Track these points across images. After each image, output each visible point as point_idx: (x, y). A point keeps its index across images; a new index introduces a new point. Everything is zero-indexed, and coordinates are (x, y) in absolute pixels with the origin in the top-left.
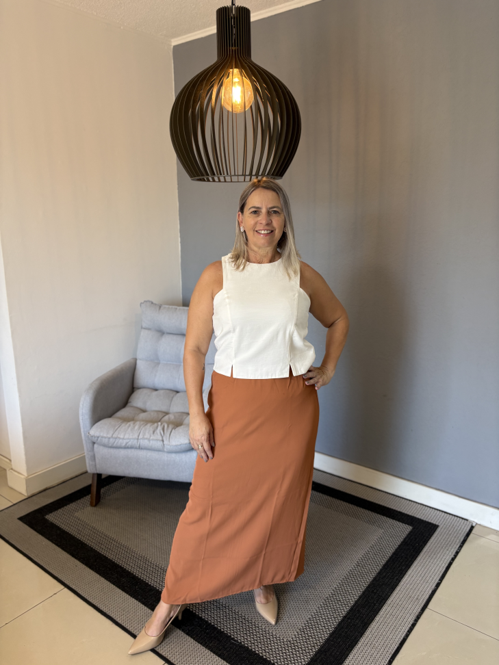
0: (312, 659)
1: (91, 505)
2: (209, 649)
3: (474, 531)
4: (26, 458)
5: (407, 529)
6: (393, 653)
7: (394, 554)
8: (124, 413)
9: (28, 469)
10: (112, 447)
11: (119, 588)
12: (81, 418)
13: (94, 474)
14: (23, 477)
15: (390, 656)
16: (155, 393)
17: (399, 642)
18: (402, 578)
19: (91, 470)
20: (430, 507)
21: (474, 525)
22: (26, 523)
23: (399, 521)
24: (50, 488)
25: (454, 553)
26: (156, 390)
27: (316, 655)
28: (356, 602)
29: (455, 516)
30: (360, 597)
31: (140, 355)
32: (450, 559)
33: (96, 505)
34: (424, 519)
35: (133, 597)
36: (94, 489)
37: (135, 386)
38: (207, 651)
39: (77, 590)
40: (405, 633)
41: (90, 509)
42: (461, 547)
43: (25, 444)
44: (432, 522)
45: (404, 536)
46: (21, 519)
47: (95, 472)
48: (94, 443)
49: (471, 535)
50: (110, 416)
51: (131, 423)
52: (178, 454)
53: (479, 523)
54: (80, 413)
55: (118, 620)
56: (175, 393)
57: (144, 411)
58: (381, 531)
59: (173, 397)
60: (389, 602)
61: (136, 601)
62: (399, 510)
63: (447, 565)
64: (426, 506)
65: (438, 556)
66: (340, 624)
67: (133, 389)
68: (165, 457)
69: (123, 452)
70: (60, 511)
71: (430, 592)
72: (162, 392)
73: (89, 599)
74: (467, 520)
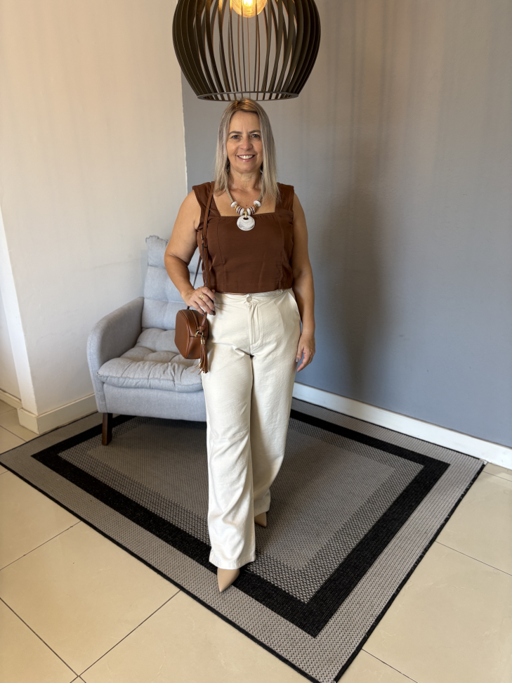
0: (322, 587)
1: (103, 443)
3: (485, 470)
4: (36, 397)
5: (418, 467)
8: (132, 353)
9: (39, 409)
10: (121, 387)
12: (88, 357)
13: (104, 414)
14: (33, 416)
16: (165, 332)
18: (411, 513)
19: (101, 409)
21: (485, 463)
22: (39, 460)
23: (410, 460)
24: (61, 427)
26: (165, 330)
29: (466, 455)
31: (148, 294)
32: (460, 495)
33: (107, 444)
34: (436, 458)
36: (105, 428)
37: (143, 326)
39: (93, 523)
40: (412, 565)
41: (102, 447)
43: (34, 384)
44: (444, 461)
45: (415, 474)
46: (34, 456)
47: (106, 412)
48: (104, 383)
49: (482, 474)
50: (119, 356)
51: (141, 363)
52: (189, 394)
53: (490, 462)
54: (88, 352)
55: (134, 551)
57: (153, 351)
58: (393, 469)
63: (456, 501)
65: (448, 493)
67: (141, 329)
68: (177, 397)
69: (133, 392)
70: (72, 449)
71: (439, 527)
72: (171, 332)
74: (479, 459)
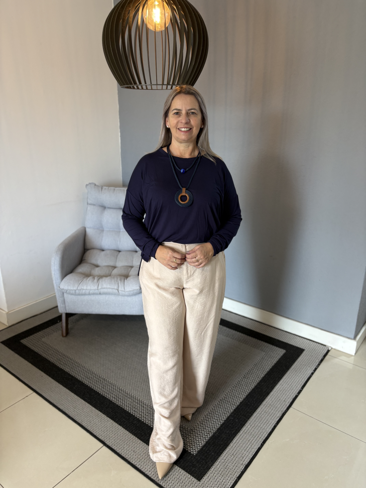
0: (207, 442)
2: (134, 435)
3: (329, 354)
4: (6, 299)
5: (281, 352)
6: (264, 439)
7: (271, 370)
9: (8, 307)
11: (73, 392)
14: (4, 312)
15: (262, 441)
16: (104, 252)
17: (269, 431)
18: (275, 386)
20: (300, 337)
21: (330, 349)
22: (6, 346)
23: (277, 346)
25: (314, 369)
26: (103, 250)
27: (210, 439)
28: (241, 403)
29: (317, 343)
30: (244, 399)
31: (89, 225)
32: (310, 373)
34: (295, 345)
35: (82, 399)
38: (133, 436)
39: (42, 394)
40: (274, 425)
42: (319, 365)
44: (300, 347)
45: (279, 357)
49: (327, 356)
53: (334, 347)
55: (70, 415)
56: (118, 252)
58: (263, 353)
59: (117, 256)
60: (264, 403)
61: (84, 401)
62: (277, 338)
63: (308, 377)
64: (297, 335)
65: (302, 371)
66: (228, 418)
70: (32, 337)
71: (294, 397)
72: (108, 252)
73: (50, 400)
74: (325, 346)
